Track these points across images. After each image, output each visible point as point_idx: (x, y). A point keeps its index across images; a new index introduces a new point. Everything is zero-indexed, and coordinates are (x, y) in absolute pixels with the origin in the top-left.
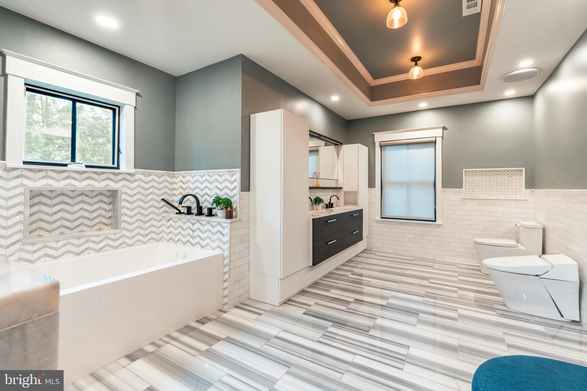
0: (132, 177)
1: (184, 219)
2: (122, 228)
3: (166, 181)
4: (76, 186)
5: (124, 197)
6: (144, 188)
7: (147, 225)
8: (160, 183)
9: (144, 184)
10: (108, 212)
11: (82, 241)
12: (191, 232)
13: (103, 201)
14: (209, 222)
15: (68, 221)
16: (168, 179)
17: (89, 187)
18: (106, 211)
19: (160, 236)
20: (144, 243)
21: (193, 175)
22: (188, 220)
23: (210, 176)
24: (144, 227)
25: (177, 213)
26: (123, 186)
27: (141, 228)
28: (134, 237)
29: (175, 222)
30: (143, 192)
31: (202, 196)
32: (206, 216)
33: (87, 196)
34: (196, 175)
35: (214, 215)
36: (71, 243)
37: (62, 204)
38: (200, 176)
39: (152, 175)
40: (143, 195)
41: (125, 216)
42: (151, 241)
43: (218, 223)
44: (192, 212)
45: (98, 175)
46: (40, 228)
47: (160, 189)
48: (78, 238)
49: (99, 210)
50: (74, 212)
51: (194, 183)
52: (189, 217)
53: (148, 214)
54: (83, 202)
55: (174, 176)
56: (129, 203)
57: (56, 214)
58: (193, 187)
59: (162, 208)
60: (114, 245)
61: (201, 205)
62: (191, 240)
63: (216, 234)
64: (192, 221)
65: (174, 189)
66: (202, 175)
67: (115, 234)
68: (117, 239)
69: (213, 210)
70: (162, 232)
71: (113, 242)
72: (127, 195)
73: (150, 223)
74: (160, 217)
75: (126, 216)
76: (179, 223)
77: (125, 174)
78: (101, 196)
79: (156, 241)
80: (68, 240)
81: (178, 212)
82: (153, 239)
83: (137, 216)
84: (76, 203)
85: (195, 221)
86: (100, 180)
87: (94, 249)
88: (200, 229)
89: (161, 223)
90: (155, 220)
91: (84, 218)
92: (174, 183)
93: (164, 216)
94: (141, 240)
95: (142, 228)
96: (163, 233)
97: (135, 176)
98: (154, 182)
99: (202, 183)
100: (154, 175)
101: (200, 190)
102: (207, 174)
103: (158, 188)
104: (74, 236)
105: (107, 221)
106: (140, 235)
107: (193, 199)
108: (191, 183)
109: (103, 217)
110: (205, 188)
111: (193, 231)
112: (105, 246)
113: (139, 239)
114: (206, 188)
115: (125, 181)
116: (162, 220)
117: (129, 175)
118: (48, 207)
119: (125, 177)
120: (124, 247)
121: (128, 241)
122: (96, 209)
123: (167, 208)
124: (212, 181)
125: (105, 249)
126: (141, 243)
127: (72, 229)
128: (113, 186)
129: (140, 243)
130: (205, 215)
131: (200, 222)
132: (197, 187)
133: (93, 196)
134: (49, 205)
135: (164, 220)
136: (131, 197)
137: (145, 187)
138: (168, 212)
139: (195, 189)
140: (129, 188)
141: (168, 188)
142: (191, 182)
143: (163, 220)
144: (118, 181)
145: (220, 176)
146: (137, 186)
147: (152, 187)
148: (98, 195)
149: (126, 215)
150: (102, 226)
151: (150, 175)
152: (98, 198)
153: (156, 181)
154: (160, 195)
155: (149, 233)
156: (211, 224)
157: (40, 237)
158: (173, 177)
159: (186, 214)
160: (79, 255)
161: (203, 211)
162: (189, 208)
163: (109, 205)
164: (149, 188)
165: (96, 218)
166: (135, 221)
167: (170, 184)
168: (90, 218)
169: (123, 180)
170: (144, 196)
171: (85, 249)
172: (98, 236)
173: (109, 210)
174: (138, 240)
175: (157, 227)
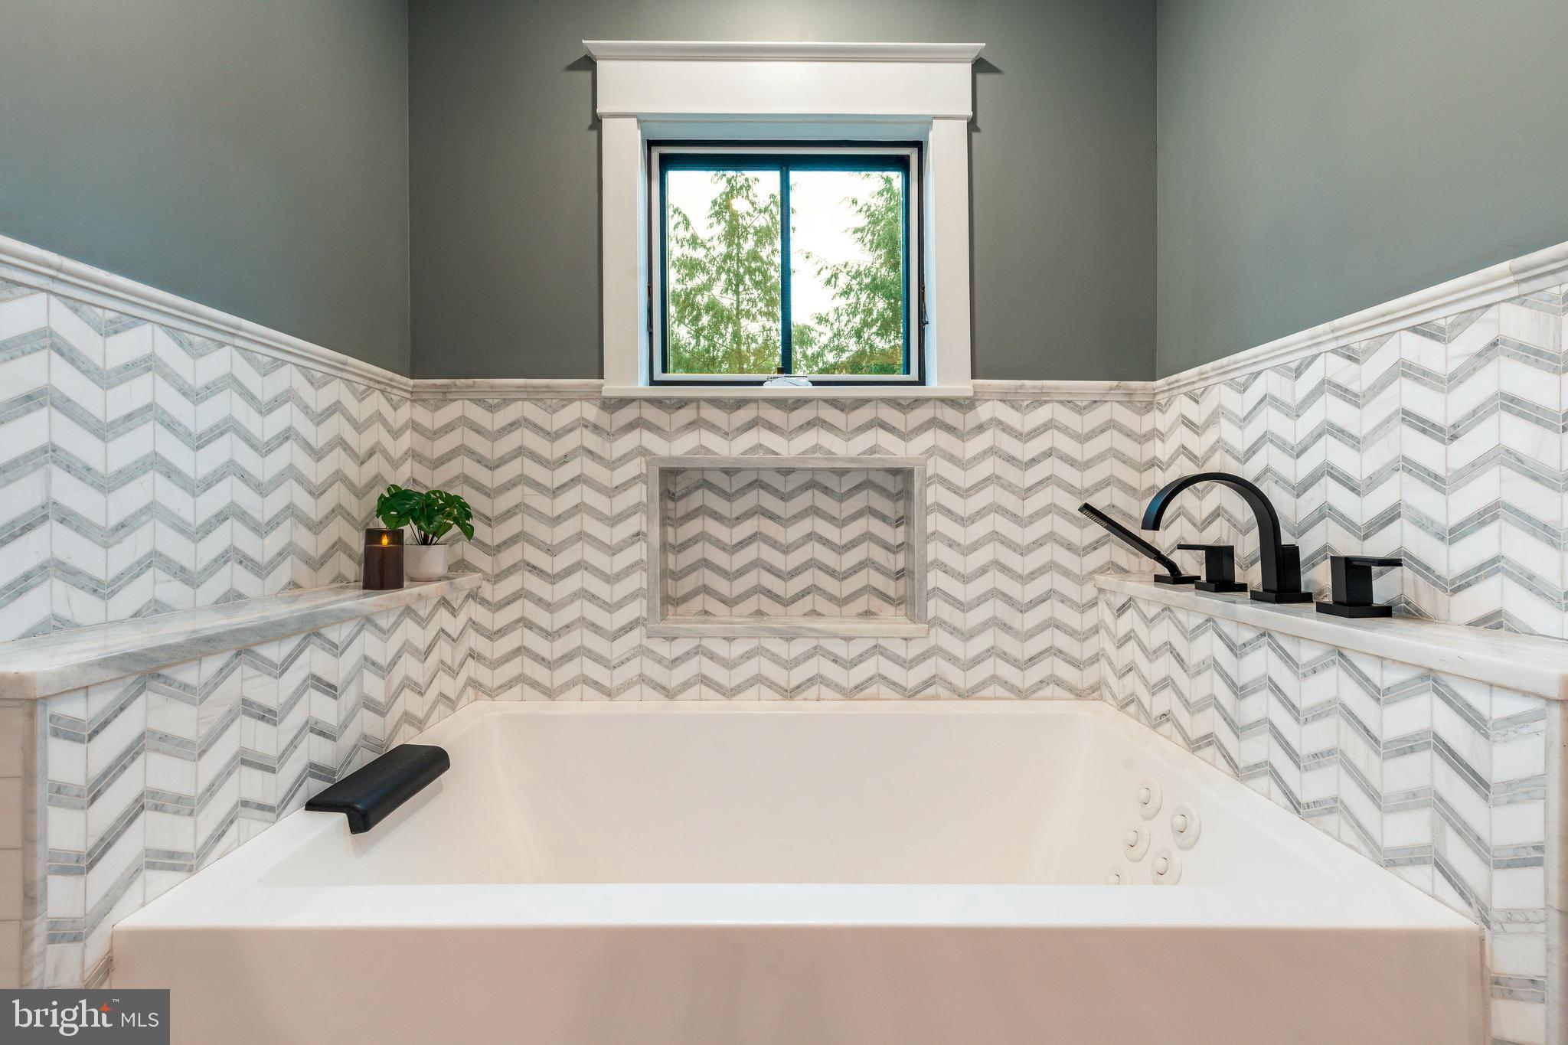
0: (964, 414)
1: (1188, 610)
2: (929, 618)
3: (1112, 425)
4: (777, 454)
5: (935, 494)
6: (1014, 458)
7: (1031, 619)
8: (1084, 439)
9: (1015, 441)
10: (894, 553)
11: (799, 647)
12: (1224, 695)
13: (875, 510)
14: (1345, 652)
15: (776, 575)
16: (1125, 416)
17: (816, 455)
18: (887, 547)
19: (1091, 676)
20: (1022, 694)
21: (1241, 376)
22: (1208, 620)
23: (1350, 358)
24: (1016, 625)
25: (1158, 579)
26: (932, 451)
27: (1006, 628)
28: (979, 662)
29: (1150, 622)
30: (1012, 474)
31: (1301, 489)
32: (1322, 608)
33: (826, 490)
34: (1259, 373)
35: (1386, 612)
36: (767, 650)
37: (757, 516)
38: (1282, 369)
39: (1046, 402)
40: (1010, 487)
41: (941, 574)
42: (1047, 691)
43: (1423, 678)
44: (1238, 580)
45: (842, 410)
46: (706, 590)
47: (1087, 465)
48: (789, 637)
49: (866, 544)
50: (791, 544)
51: (1247, 419)
52: (1213, 603)
53: (1032, 573)
54: (815, 511)
55: (1152, 403)
56: (956, 521)
57: (742, 548)
58: (1240, 440)
59: (1095, 548)
60: (904, 684)
61: (1286, 539)
62: (1225, 735)
63: (1402, 752)
64: (1228, 628)
65: (1153, 465)
66: (1293, 366)
67: (906, 639)
68: (912, 661)
69: (1381, 574)
70: (1098, 660)
71: (900, 668)
72: (949, 489)
73: (1041, 613)
74: (1089, 592)
75: (946, 572)
76: (1164, 632)
77: (938, 403)
78: (870, 491)
79: (1072, 696)
80: (759, 638)
81: (1164, 571)
82: (1059, 682)
83: (989, 576)
84: (795, 517)
85: (1248, 635)
86: (849, 430)
87: (836, 685)
88: (1276, 689)
89: (1091, 618)
90: (1064, 600)
91: (820, 568)
92: (1155, 434)
93: (1104, 587)
94: (1007, 678)
95: (1011, 628)
96: (1103, 662)
97: (976, 408)
98: (1055, 432)
99: (1295, 412)
100: (1055, 403)
101: (1283, 450)
102: (1333, 345)
103: (1078, 458)
104: (775, 630)
105: (890, 587)
106: (1000, 656)
107: (1242, 510)
108: (1230, 420)
109: (877, 569)
110: (1320, 435)
111: (1240, 691)
112: (870, 679)
113: (999, 673)
114: (1328, 438)
115: (939, 431)
116: (1096, 604)
117: (951, 406)
118: (723, 523)
119: (939, 415)
120: (937, 697)
121: (955, 675)
122: (854, 540)
123: (1119, 552)
124: (1366, 384)
125: (872, 690)
126: (1007, 694)
127: (786, 602)
128: (897, 451)
129: (1000, 691)
130: (1314, 606)
131: (1283, 644)
132: (1266, 438)
133: (842, 492)
134: (725, 518)
135: (1105, 605)
136: (961, 496)
137: (1018, 455)
138: (1126, 571)
139: (1252, 450)
140: (952, 459)
141: (1125, 460)
142: (1231, 417)
143: (1100, 603)
144: (912, 431)
145: (1433, 337)
146: (985, 452)
147: (1049, 453)
148: (858, 488)
149: (945, 569)
150: (876, 603)
151: (1038, 401)
152: (859, 501)
153: (1065, 430)
154: (1087, 490)
155: (1041, 653)
156: (1360, 673)
157: (707, 618)
158: (1148, 407)
159: (1200, 587)
160: (791, 698)
161: (1303, 578)
162: (1219, 558)
163: (897, 526)
164: (1034, 461)
165: (856, 572)
166: (979, 598)
167: (1135, 440)
168: (837, 568)
169: (929, 428)
170: (1013, 492)
171: (808, 680)
172: (848, 639)
173: (898, 547)
174: (994, 679)
175: (1075, 631)
